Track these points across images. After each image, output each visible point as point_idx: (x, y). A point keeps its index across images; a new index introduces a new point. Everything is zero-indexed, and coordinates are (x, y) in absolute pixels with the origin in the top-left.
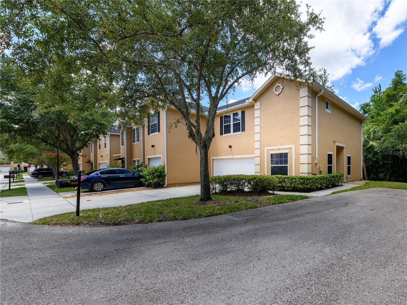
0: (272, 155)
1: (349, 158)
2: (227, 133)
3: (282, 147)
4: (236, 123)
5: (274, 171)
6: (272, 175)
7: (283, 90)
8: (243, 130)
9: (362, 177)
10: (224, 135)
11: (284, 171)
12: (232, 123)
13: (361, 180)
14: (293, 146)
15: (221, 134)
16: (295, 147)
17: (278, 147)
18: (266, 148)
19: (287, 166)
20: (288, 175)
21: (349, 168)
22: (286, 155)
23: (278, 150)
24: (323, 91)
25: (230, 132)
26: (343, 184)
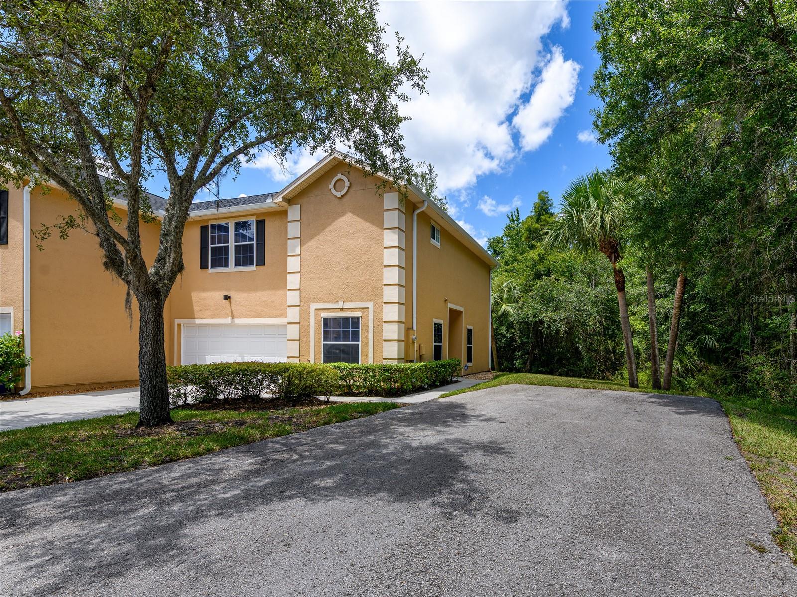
0: (326, 321)
1: (470, 332)
2: (220, 265)
3: (347, 306)
4: (243, 245)
5: (330, 355)
6: (325, 362)
7: (351, 189)
8: (261, 262)
9: (490, 367)
10: (211, 270)
11: (351, 354)
12: (232, 244)
13: (489, 371)
14: (370, 305)
15: (204, 266)
16: (374, 306)
17: (340, 305)
18: (314, 307)
19: (358, 345)
20: (360, 363)
21: (470, 350)
22: (355, 322)
23: (338, 312)
24: (426, 204)
25: (226, 265)
26: (460, 379)
